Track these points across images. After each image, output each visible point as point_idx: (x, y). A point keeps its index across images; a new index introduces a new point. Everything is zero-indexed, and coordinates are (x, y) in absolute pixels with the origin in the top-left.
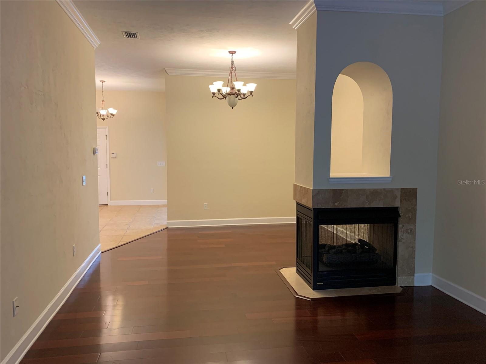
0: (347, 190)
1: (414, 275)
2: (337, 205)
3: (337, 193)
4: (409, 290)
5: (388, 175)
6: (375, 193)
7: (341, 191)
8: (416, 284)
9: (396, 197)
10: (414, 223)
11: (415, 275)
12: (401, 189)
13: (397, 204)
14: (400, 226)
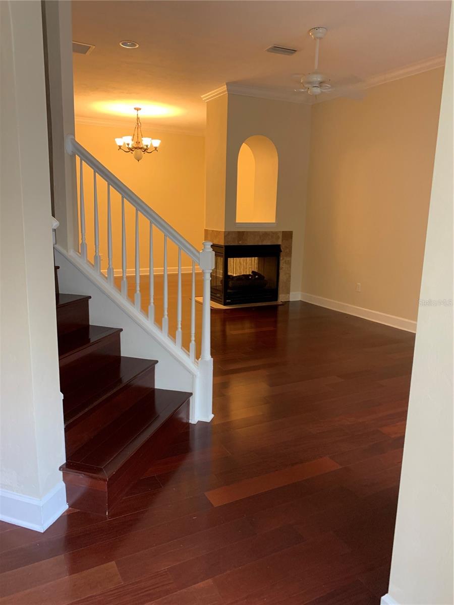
0: (247, 232)
1: (289, 294)
2: (241, 243)
3: (241, 234)
4: (287, 303)
5: (274, 221)
6: (266, 234)
7: (243, 232)
8: (291, 300)
9: (278, 237)
10: (290, 256)
11: (291, 293)
12: (283, 232)
13: (280, 242)
14: (281, 258)
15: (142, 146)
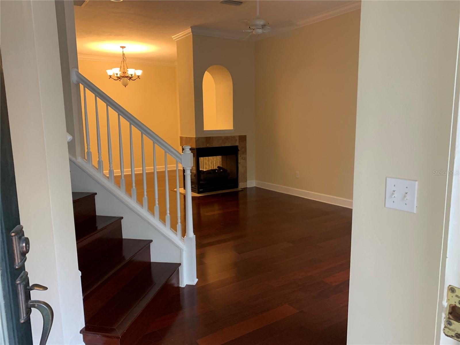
0: (213, 137)
1: (247, 182)
2: (208, 146)
3: (208, 139)
4: (245, 189)
5: (232, 128)
6: (227, 138)
7: (210, 137)
8: (248, 187)
9: (236, 140)
10: (246, 154)
11: (248, 182)
12: (239, 136)
13: (237, 144)
14: (239, 156)
15: (128, 75)
